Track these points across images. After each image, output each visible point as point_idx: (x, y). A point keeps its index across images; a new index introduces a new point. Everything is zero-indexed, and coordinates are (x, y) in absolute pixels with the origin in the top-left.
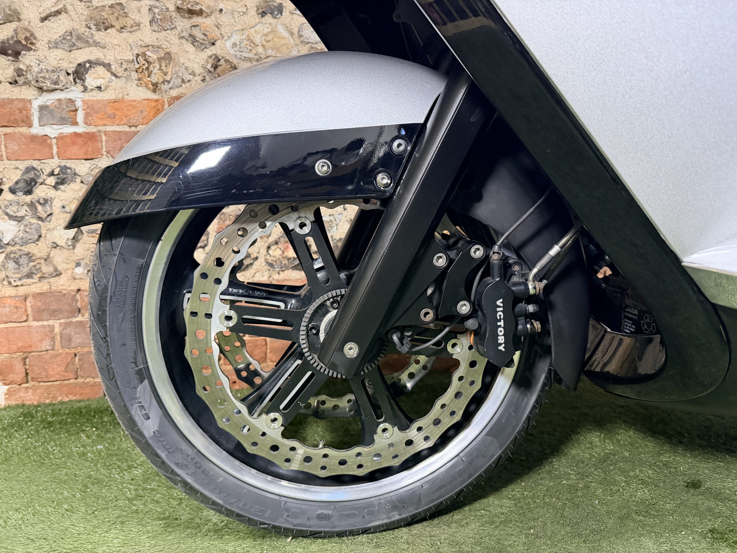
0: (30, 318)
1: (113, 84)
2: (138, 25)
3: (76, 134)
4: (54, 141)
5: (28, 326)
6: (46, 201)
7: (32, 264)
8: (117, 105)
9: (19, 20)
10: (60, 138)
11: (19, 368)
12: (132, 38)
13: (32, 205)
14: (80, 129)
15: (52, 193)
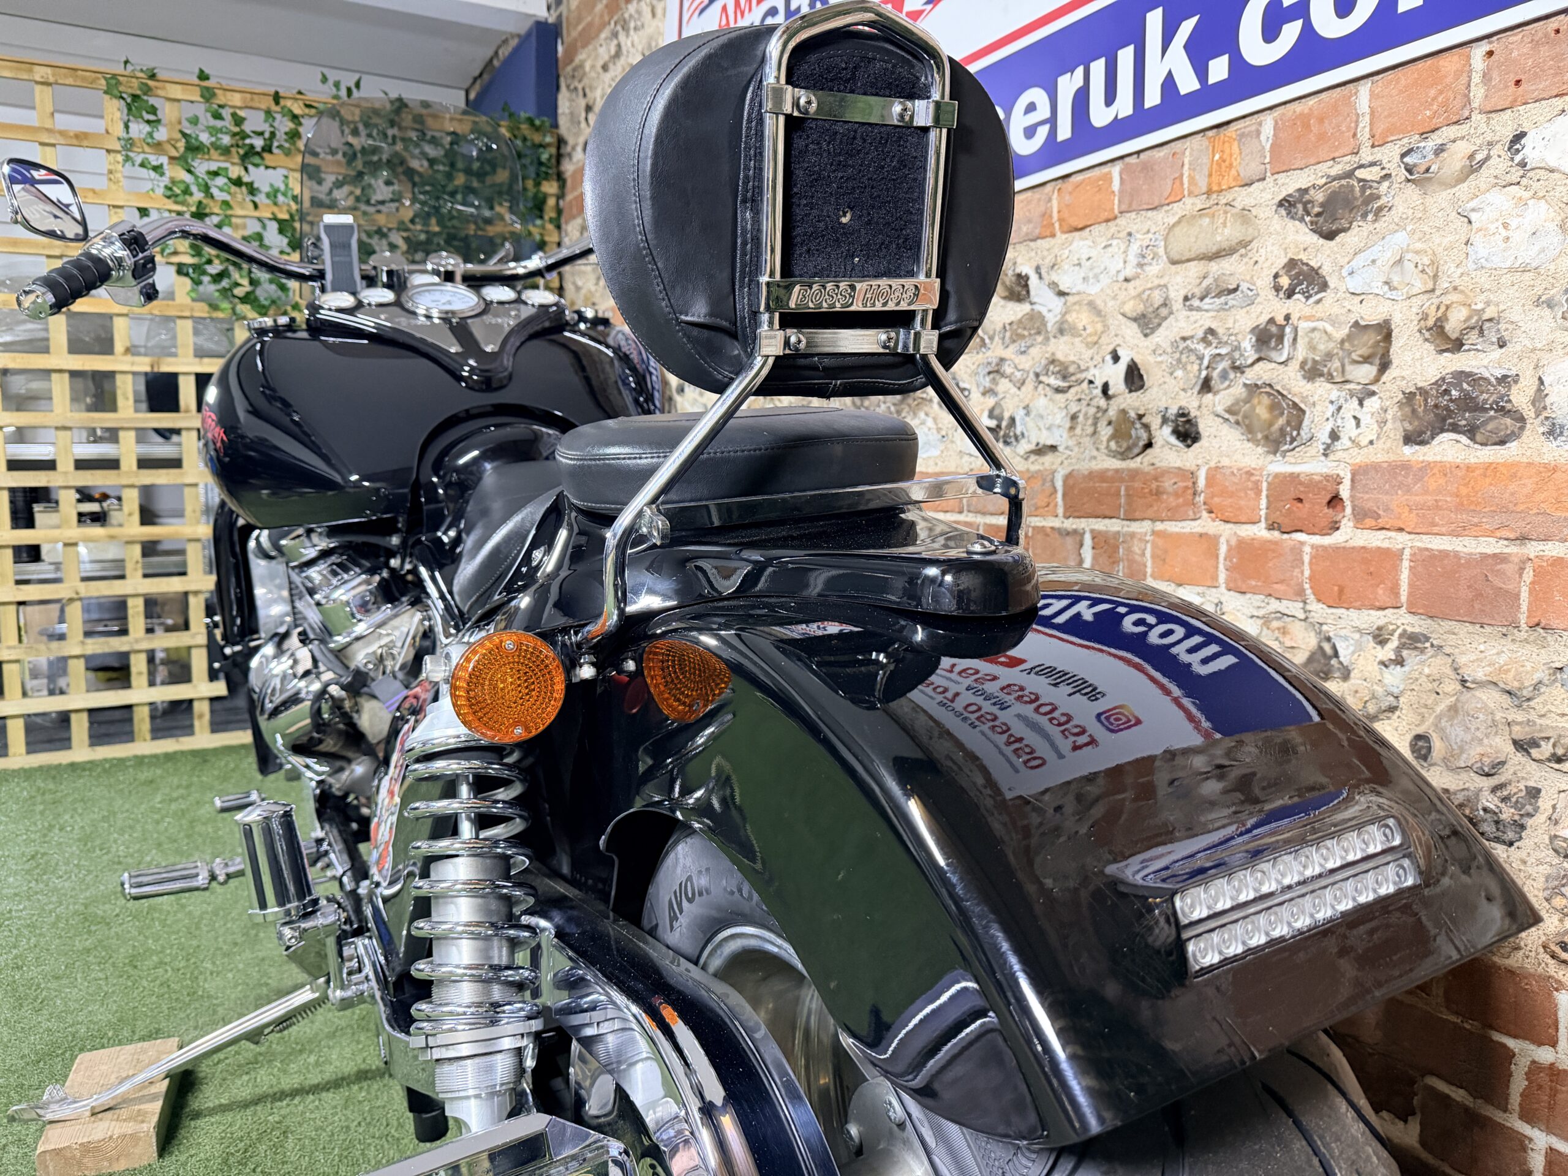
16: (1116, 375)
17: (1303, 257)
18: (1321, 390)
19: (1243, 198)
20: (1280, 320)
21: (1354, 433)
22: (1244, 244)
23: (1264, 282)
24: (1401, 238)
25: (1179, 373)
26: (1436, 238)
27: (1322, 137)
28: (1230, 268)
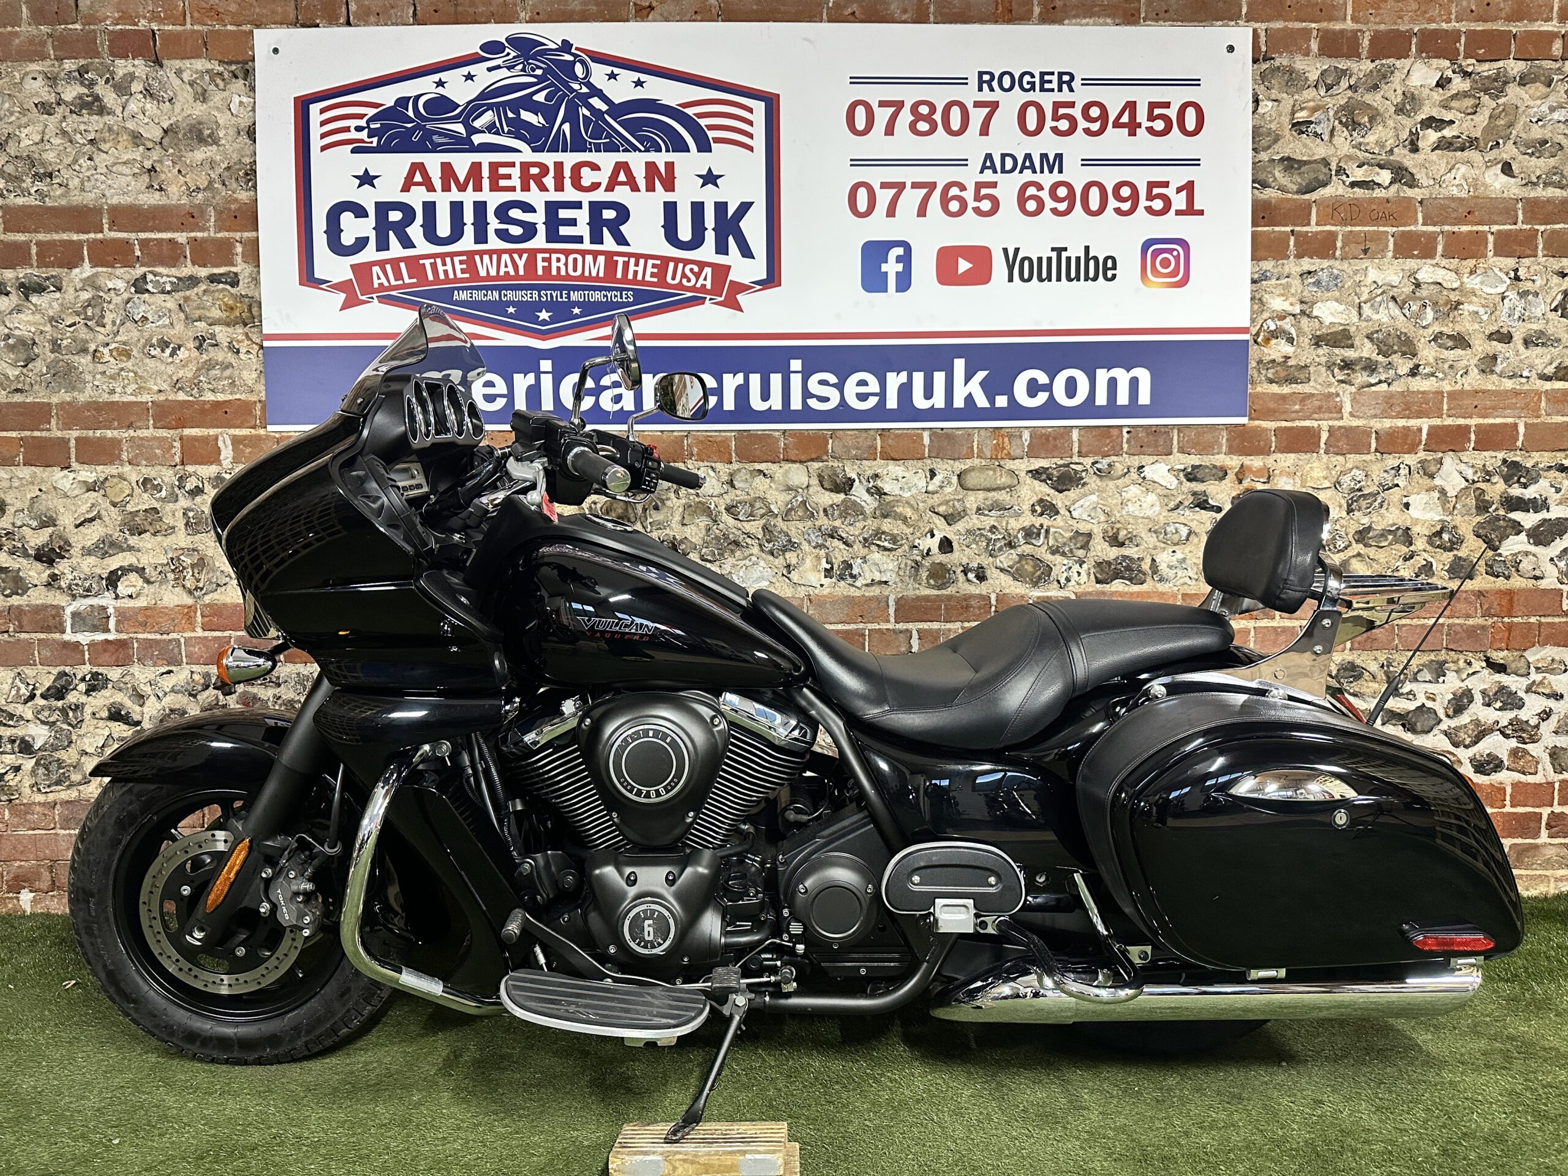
0: (58, 826)
1: (146, 591)
2: (173, 528)
3: (107, 641)
4: (86, 648)
5: (56, 834)
6: (77, 707)
7: (61, 771)
8: (149, 613)
9: (55, 525)
10: (92, 645)
11: (46, 875)
12: (169, 541)
13: (63, 711)
14: (111, 636)
15: (83, 699)
16: (934, 544)
17: (1047, 498)
18: (1058, 559)
19: (1010, 465)
20: (1037, 525)
21: (1077, 579)
22: (1010, 487)
23: (1026, 507)
24: (1094, 498)
25: (974, 546)
26: (1110, 500)
27: (1055, 447)
28: (1003, 496)
